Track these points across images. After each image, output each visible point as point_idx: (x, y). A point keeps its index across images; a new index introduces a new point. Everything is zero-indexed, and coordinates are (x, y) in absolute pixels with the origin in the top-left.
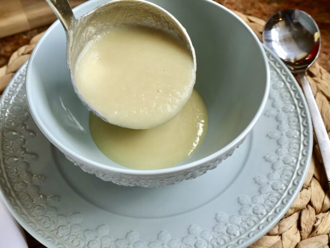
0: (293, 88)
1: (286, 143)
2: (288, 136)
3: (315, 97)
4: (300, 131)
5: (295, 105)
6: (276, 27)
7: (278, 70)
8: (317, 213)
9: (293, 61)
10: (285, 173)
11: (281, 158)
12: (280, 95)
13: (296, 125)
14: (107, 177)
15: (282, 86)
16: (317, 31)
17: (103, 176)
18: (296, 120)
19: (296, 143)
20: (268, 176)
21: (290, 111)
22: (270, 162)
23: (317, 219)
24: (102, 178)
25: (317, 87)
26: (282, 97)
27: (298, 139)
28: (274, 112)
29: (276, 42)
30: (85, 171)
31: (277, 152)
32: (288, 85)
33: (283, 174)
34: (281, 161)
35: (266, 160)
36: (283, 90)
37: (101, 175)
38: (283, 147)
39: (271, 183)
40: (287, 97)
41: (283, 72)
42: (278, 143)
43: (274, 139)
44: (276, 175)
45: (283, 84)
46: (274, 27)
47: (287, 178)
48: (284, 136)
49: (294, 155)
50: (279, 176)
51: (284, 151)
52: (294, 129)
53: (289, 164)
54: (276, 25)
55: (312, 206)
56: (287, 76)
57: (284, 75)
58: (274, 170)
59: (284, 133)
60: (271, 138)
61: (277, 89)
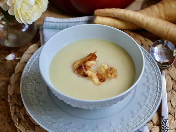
0: (158, 75)
1: (149, 98)
2: (151, 95)
3: (166, 77)
4: (157, 94)
5: (157, 82)
6: (157, 47)
7: (154, 66)
8: (153, 125)
9: (161, 63)
10: (146, 111)
11: (145, 104)
12: (152, 77)
13: (156, 91)
14: (68, 102)
15: (154, 73)
16: (174, 49)
17: (67, 101)
18: (157, 89)
19: (154, 99)
20: (138, 111)
21: (155, 85)
22: (140, 105)
23: (153, 128)
24: (66, 102)
25: (168, 72)
26: (153, 78)
27: (155, 97)
28: (147, 84)
29: (156, 53)
30: (59, 98)
31: (144, 101)
32: (157, 73)
33: (145, 111)
34: (145, 105)
35: (139, 104)
36: (154, 75)
37: (66, 100)
38: (148, 100)
39: (138, 114)
40: (155, 78)
41: (156, 67)
42: (146, 98)
43: (145, 95)
44: (141, 111)
45: (154, 72)
46: (156, 46)
47: (146, 113)
48: (149, 95)
49: (152, 104)
50: (143, 111)
51: (148, 101)
52: (154, 93)
53: (148, 107)
54: (158, 46)
55: (152, 122)
56: (157, 69)
57: (156, 69)
58: (141, 109)
59: (150, 94)
60: (143, 95)
61: (151, 74)
